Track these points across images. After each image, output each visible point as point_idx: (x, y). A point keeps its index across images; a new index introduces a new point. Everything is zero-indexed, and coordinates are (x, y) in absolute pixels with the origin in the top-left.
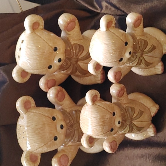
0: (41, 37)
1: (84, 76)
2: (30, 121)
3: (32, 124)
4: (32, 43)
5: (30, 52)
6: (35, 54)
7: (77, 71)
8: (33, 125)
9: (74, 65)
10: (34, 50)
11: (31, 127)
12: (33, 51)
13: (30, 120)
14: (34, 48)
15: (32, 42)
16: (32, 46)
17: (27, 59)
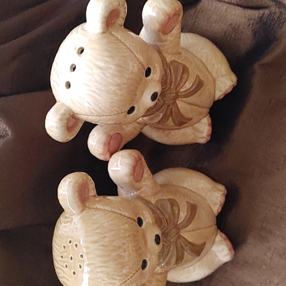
0: (125, 44)
1: (177, 127)
2: (97, 231)
3: (105, 237)
4: (107, 57)
5: (102, 75)
6: (111, 81)
7: (171, 119)
8: (106, 239)
9: (169, 106)
10: (110, 71)
11: (101, 243)
12: (108, 75)
13: (97, 229)
14: (110, 68)
15: (107, 54)
16: (106, 62)
17: (93, 91)
